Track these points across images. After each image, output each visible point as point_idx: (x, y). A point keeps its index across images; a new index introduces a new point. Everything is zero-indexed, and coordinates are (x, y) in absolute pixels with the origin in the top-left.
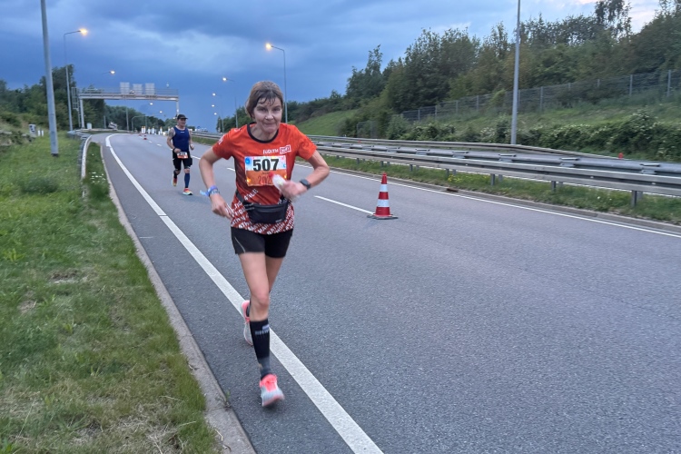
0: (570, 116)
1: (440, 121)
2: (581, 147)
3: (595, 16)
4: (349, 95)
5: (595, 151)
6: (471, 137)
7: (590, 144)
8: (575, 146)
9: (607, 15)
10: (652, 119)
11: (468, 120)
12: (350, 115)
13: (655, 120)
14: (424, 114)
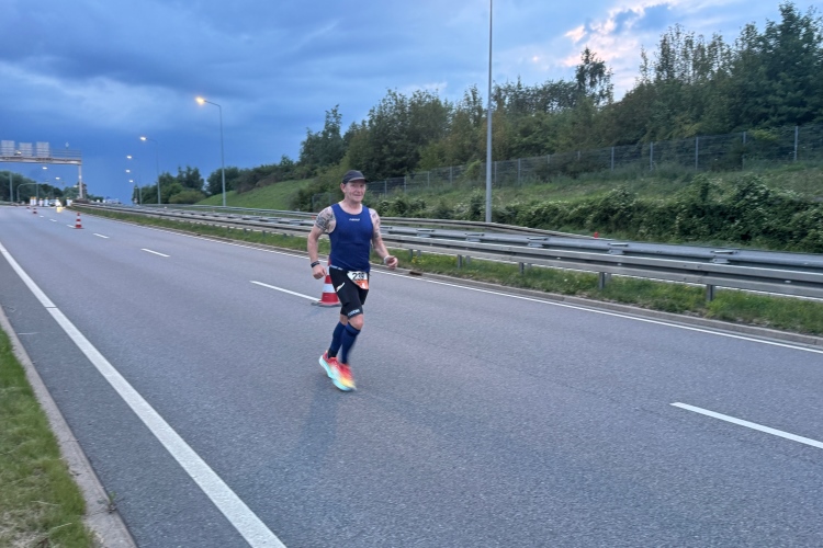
0: (549, 191)
1: (409, 194)
2: (560, 226)
3: (576, 81)
4: (303, 162)
5: (574, 231)
6: (444, 214)
7: (570, 222)
8: (554, 224)
9: (588, 81)
10: (633, 196)
11: (440, 194)
12: (305, 185)
13: (635, 196)
14: (392, 186)
